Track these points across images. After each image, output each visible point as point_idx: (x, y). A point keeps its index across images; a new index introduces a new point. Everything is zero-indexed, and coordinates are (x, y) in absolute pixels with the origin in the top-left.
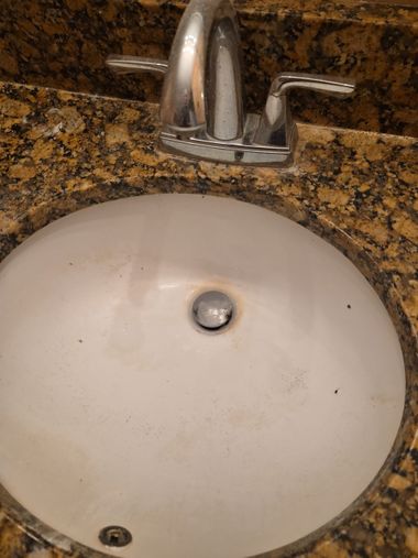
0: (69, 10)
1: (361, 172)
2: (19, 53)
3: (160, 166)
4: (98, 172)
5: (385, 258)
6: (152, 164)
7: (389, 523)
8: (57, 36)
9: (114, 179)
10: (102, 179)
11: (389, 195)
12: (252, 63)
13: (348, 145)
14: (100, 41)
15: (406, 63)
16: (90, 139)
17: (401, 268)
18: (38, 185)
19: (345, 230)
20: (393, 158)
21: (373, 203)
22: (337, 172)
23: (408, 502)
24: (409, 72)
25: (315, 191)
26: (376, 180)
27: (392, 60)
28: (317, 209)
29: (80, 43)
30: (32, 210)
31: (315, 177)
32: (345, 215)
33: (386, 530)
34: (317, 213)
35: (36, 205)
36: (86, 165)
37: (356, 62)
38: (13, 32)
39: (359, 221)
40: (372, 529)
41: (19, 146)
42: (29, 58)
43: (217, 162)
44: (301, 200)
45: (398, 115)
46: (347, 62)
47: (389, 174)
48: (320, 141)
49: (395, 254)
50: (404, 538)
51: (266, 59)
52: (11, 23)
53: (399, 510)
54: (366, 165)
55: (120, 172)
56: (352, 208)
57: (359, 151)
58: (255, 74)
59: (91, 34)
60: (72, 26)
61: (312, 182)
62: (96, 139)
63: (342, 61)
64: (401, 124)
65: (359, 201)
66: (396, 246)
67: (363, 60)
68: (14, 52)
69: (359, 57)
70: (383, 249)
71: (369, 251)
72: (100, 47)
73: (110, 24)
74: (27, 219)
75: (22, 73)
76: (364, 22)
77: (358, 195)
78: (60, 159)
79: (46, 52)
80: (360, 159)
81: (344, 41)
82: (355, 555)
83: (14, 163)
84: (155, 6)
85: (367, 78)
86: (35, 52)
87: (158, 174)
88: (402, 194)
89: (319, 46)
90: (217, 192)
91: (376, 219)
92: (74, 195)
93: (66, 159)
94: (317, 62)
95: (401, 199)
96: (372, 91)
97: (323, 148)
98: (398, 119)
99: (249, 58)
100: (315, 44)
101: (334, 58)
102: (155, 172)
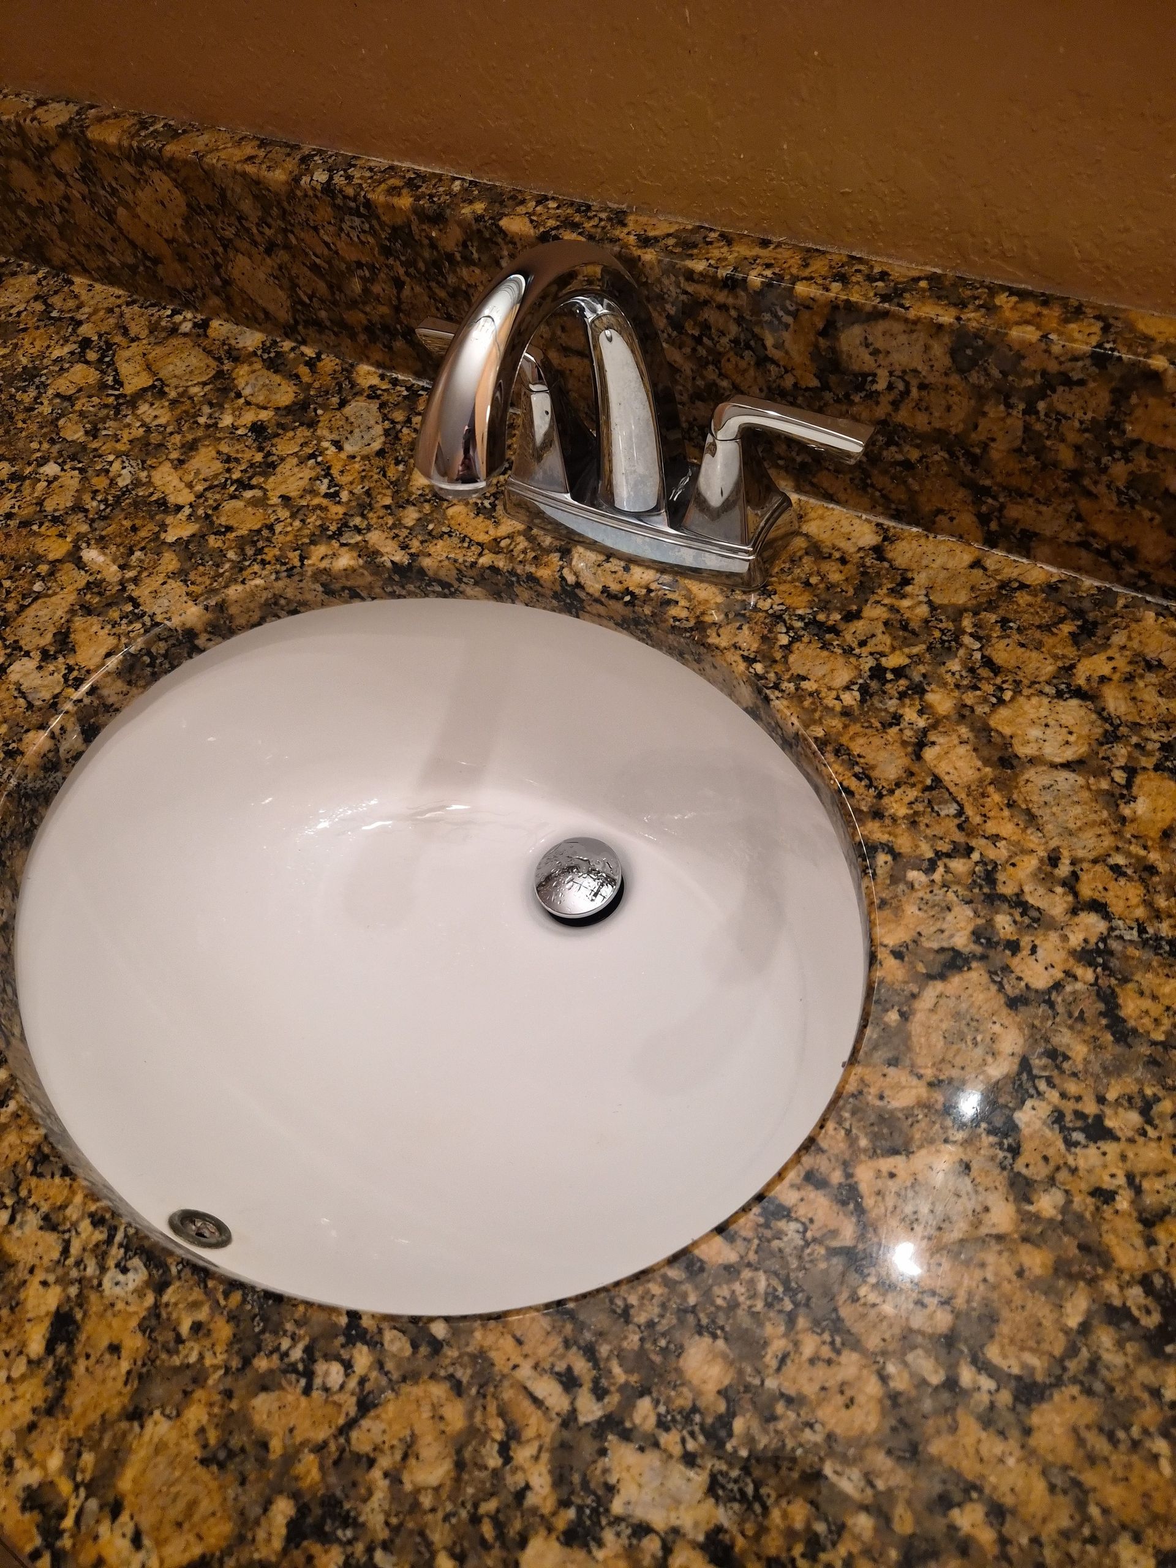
0: (382, 224)
1: (905, 626)
2: (294, 286)
3: (495, 546)
4: (375, 538)
5: (877, 814)
6: (482, 538)
7: (662, 1316)
8: (360, 265)
9: (400, 557)
10: (377, 553)
11: (945, 684)
12: (707, 363)
13: (901, 561)
14: (433, 284)
15: (1009, 406)
16: (383, 472)
17: (904, 843)
18: (260, 544)
19: (816, 739)
20: (991, 606)
21: (902, 696)
22: (851, 617)
23: (716, 1290)
24: (1020, 424)
25: (787, 648)
26: (930, 648)
27: (980, 395)
28: (776, 687)
29: (399, 284)
30: (234, 592)
31: (801, 618)
32: (829, 710)
33: (651, 1324)
34: (772, 694)
35: (243, 582)
36: (357, 521)
37: (907, 392)
38: (287, 247)
39: (856, 728)
40: (625, 1315)
41: (252, 465)
42: (311, 299)
43: (609, 554)
44: (749, 661)
45: (1014, 512)
46: (890, 387)
47: (967, 640)
48: (843, 544)
49: (902, 811)
50: (680, 1350)
51: (734, 359)
52: (285, 231)
53: (692, 1300)
54: (923, 611)
55: (415, 545)
56: (850, 699)
57: (921, 579)
58: (715, 384)
59: (418, 270)
60: (387, 252)
61: (790, 628)
62: (393, 472)
63: (881, 385)
64: (1023, 532)
65: (874, 685)
66: (913, 794)
67: (922, 387)
68: (286, 282)
69: (914, 383)
70: (880, 796)
71: (850, 793)
72: (432, 296)
73: (450, 257)
74: (221, 607)
75: (297, 322)
76: (912, 314)
77: (878, 672)
78: (316, 501)
79: (341, 291)
80: (911, 596)
81: (879, 344)
82: (574, 1349)
83: (233, 497)
84: (528, 236)
85: (937, 424)
86: (322, 287)
87: (485, 560)
88: (975, 688)
89: (833, 350)
90: (599, 616)
91: (895, 729)
92: (318, 574)
93: (325, 502)
94: (833, 379)
95: (970, 698)
96: (952, 454)
97: (843, 561)
98: (1017, 521)
99: (702, 351)
100: (823, 342)
101: (865, 375)
102: (480, 555)
